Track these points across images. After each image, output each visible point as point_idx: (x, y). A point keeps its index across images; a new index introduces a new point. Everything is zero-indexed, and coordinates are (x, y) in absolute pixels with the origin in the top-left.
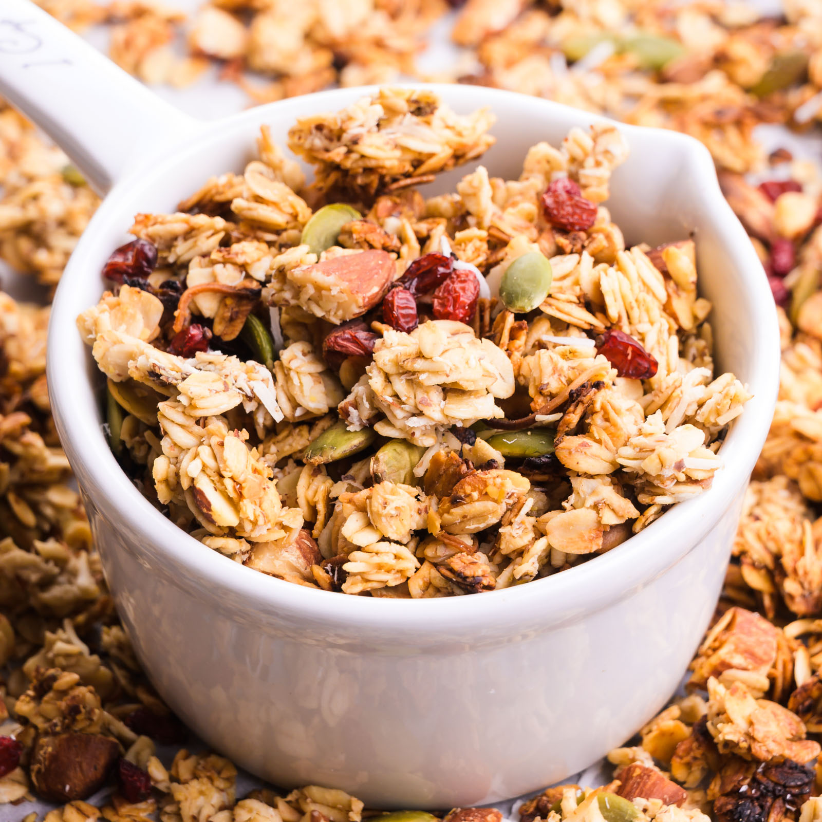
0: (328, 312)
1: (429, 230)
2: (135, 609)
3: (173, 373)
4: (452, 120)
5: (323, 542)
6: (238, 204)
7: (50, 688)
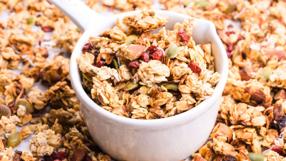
0: (130, 58)
1: (153, 41)
2: (89, 123)
3: (96, 71)
4: (158, 17)
5: (128, 108)
6: (111, 35)
7: (71, 140)
